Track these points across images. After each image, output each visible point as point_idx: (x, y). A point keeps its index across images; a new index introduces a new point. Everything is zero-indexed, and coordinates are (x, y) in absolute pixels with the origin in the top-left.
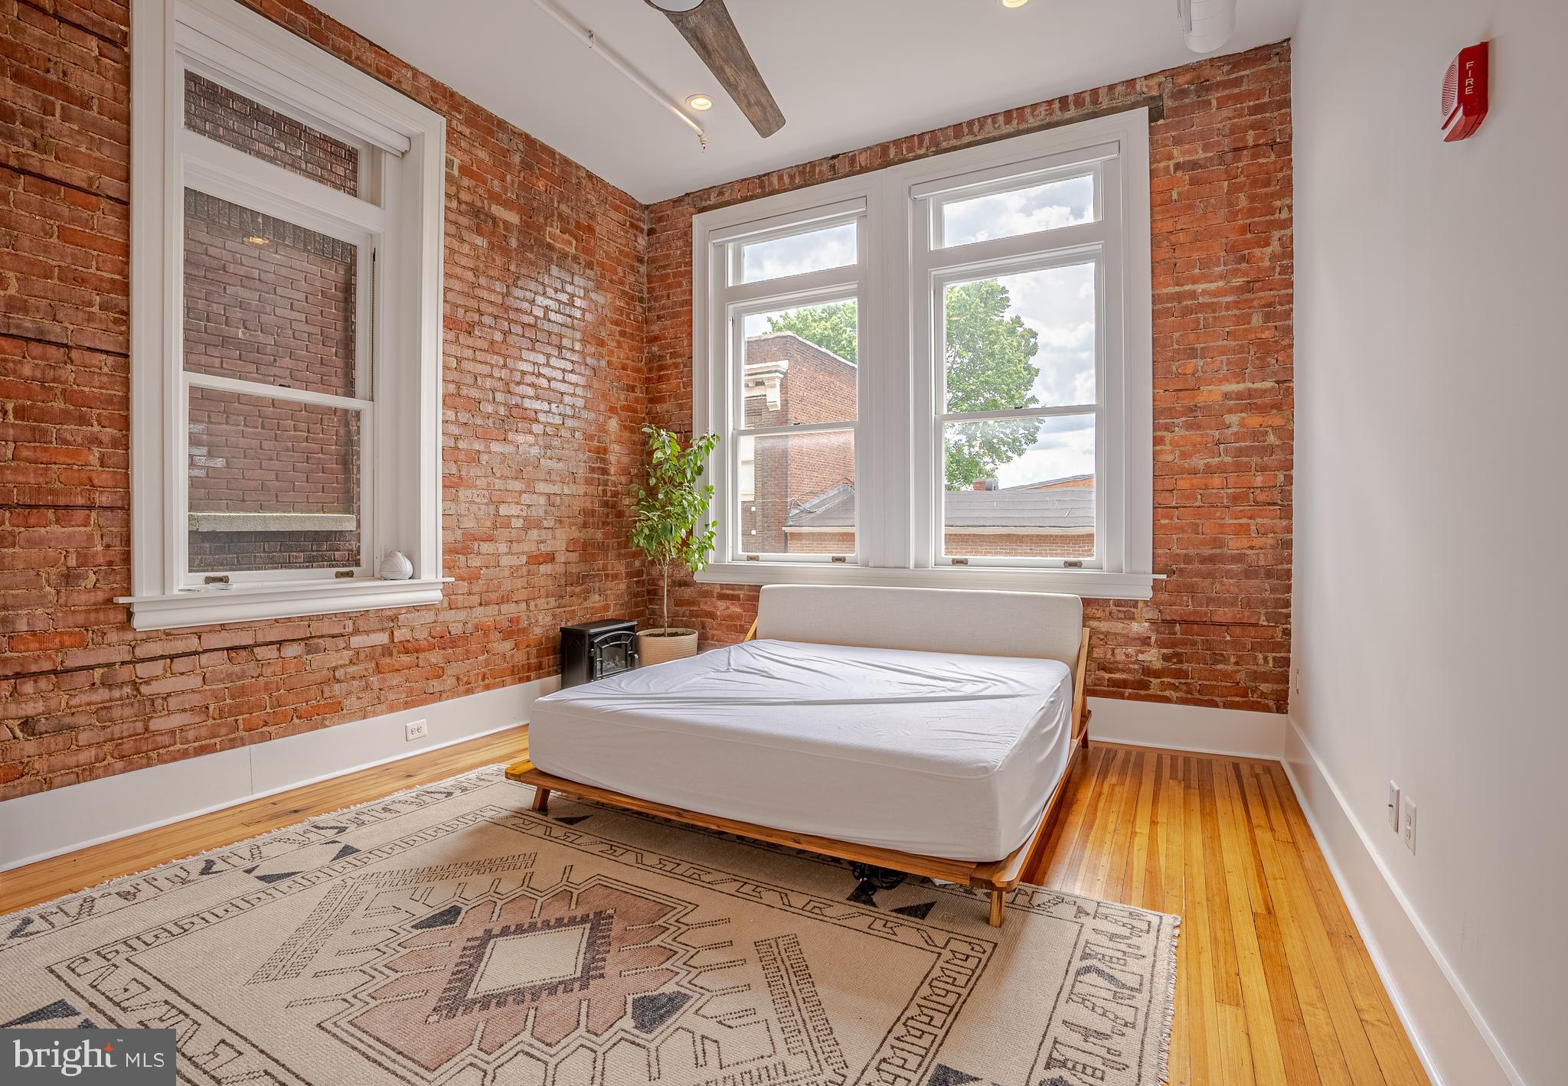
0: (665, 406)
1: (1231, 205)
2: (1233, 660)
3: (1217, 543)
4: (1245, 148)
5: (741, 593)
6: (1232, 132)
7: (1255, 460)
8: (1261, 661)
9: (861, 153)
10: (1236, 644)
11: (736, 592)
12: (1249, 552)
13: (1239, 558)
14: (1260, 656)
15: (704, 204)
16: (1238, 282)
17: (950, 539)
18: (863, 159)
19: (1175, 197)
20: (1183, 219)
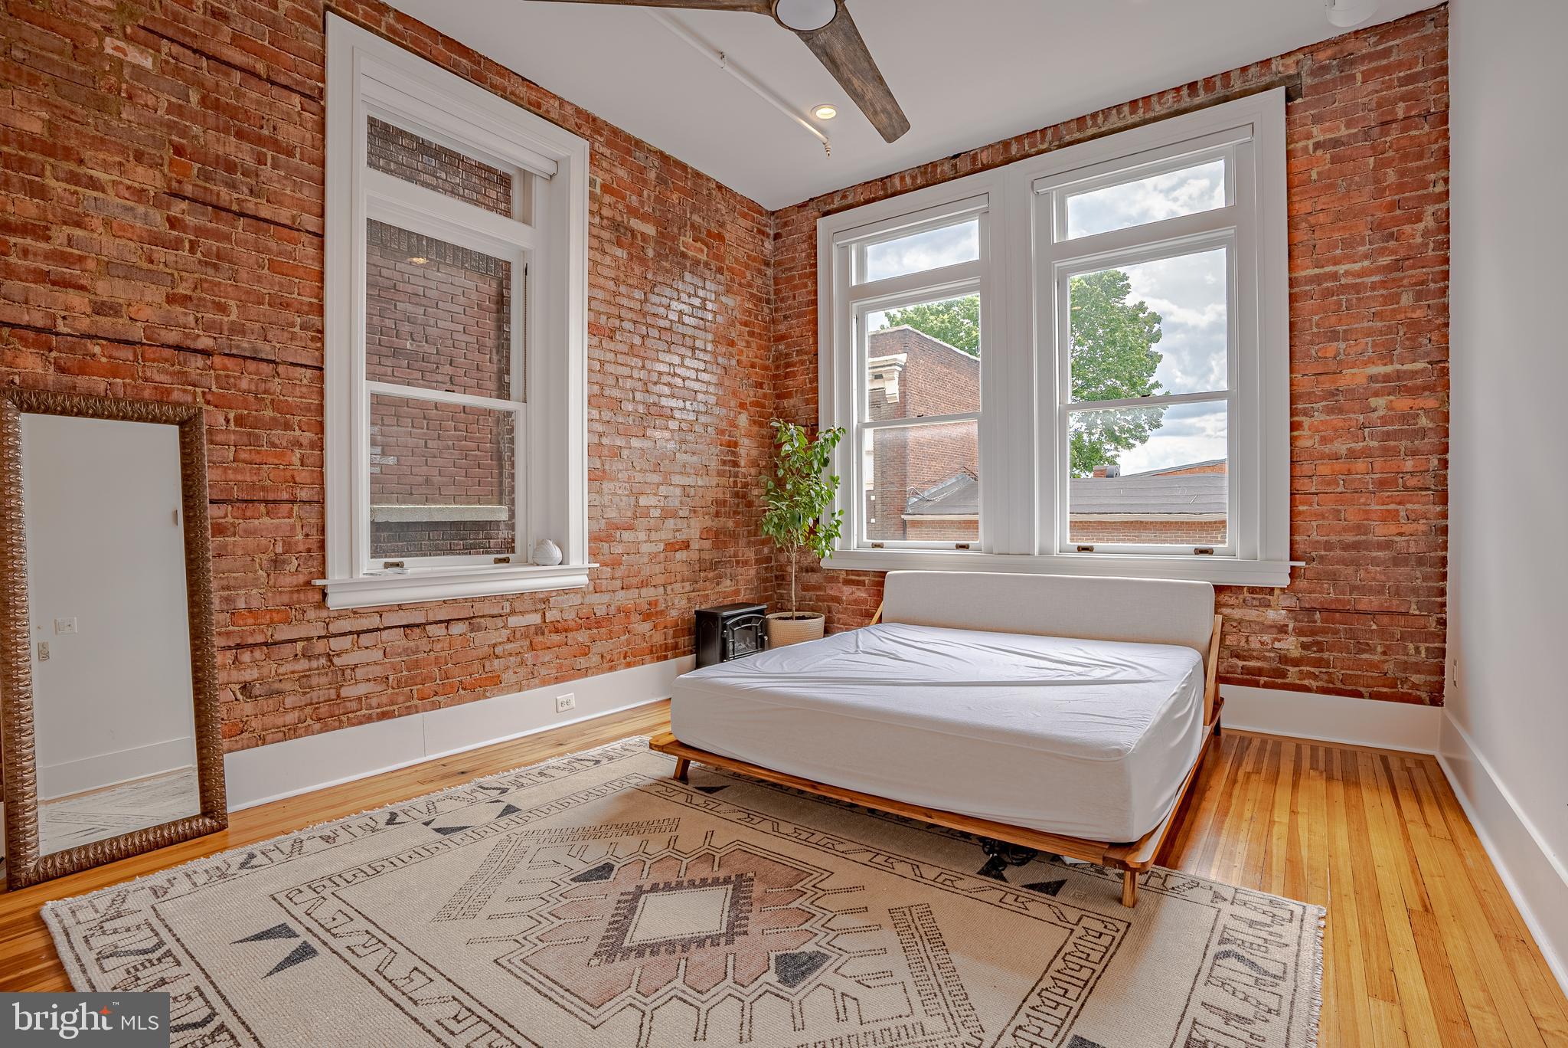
0: (792, 401)
1: (1377, 181)
2: (1379, 649)
3: (1360, 529)
4: (1395, 121)
5: (866, 579)
6: (1379, 105)
7: (1404, 444)
8: (1412, 651)
9: (982, 151)
10: (1382, 633)
11: (861, 578)
12: (1397, 539)
13: (1387, 545)
14: (1411, 646)
15: (828, 208)
16: (1385, 260)
17: (1074, 525)
18: (984, 157)
19: (1314, 176)
20: (1323, 199)
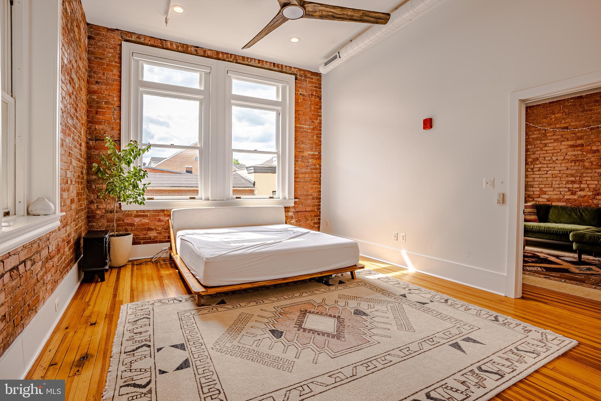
1: (310, 108)
2: (310, 220)
3: (307, 191)
4: (313, 95)
5: (148, 214)
6: (311, 91)
7: (314, 171)
8: (315, 220)
9: (208, 50)
10: (311, 216)
11: (146, 214)
12: (313, 193)
13: (311, 195)
14: (315, 218)
16: (312, 127)
18: (209, 53)
19: (300, 102)
20: (301, 108)
